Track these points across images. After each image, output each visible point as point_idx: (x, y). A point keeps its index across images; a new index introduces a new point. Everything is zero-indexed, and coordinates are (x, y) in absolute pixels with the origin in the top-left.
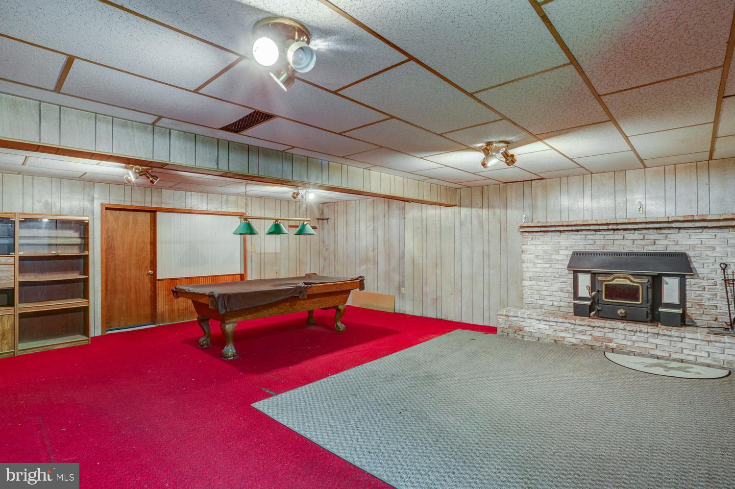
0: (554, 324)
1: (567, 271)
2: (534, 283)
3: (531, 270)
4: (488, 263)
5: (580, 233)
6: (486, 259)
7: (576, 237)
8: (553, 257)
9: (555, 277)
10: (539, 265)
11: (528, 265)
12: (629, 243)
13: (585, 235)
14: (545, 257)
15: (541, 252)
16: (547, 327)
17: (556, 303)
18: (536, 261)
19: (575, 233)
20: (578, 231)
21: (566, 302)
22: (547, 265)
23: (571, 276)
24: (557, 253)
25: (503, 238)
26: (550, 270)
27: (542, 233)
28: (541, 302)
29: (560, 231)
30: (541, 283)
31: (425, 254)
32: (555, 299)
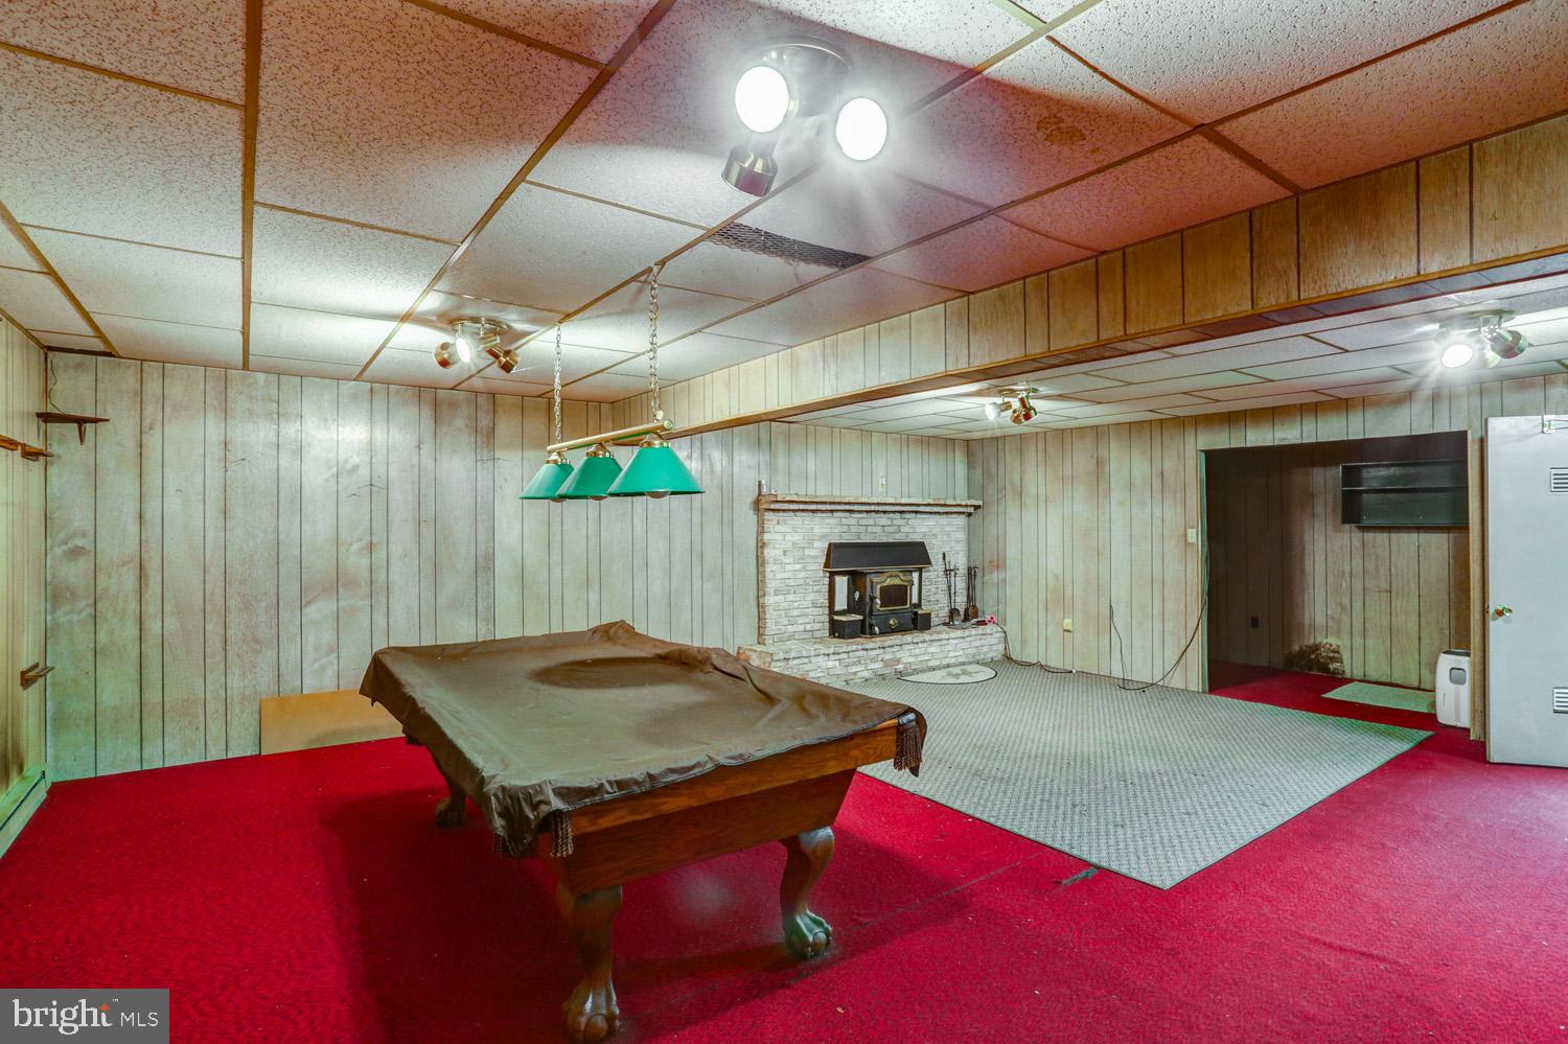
0: (845, 656)
1: (821, 574)
2: (782, 597)
3: (778, 576)
4: (699, 570)
5: (836, 514)
6: (696, 562)
7: (830, 521)
8: (807, 552)
9: (806, 584)
10: (788, 567)
11: (775, 567)
12: (878, 530)
13: (840, 518)
14: (797, 553)
15: (790, 545)
16: (837, 663)
17: (808, 627)
18: (785, 561)
19: (829, 514)
20: (832, 511)
21: (819, 620)
22: (798, 567)
23: (827, 581)
24: (810, 547)
25: (726, 521)
26: (802, 574)
27: (791, 514)
28: (791, 629)
29: (813, 511)
30: (790, 597)
31: (556, 557)
32: (807, 620)
